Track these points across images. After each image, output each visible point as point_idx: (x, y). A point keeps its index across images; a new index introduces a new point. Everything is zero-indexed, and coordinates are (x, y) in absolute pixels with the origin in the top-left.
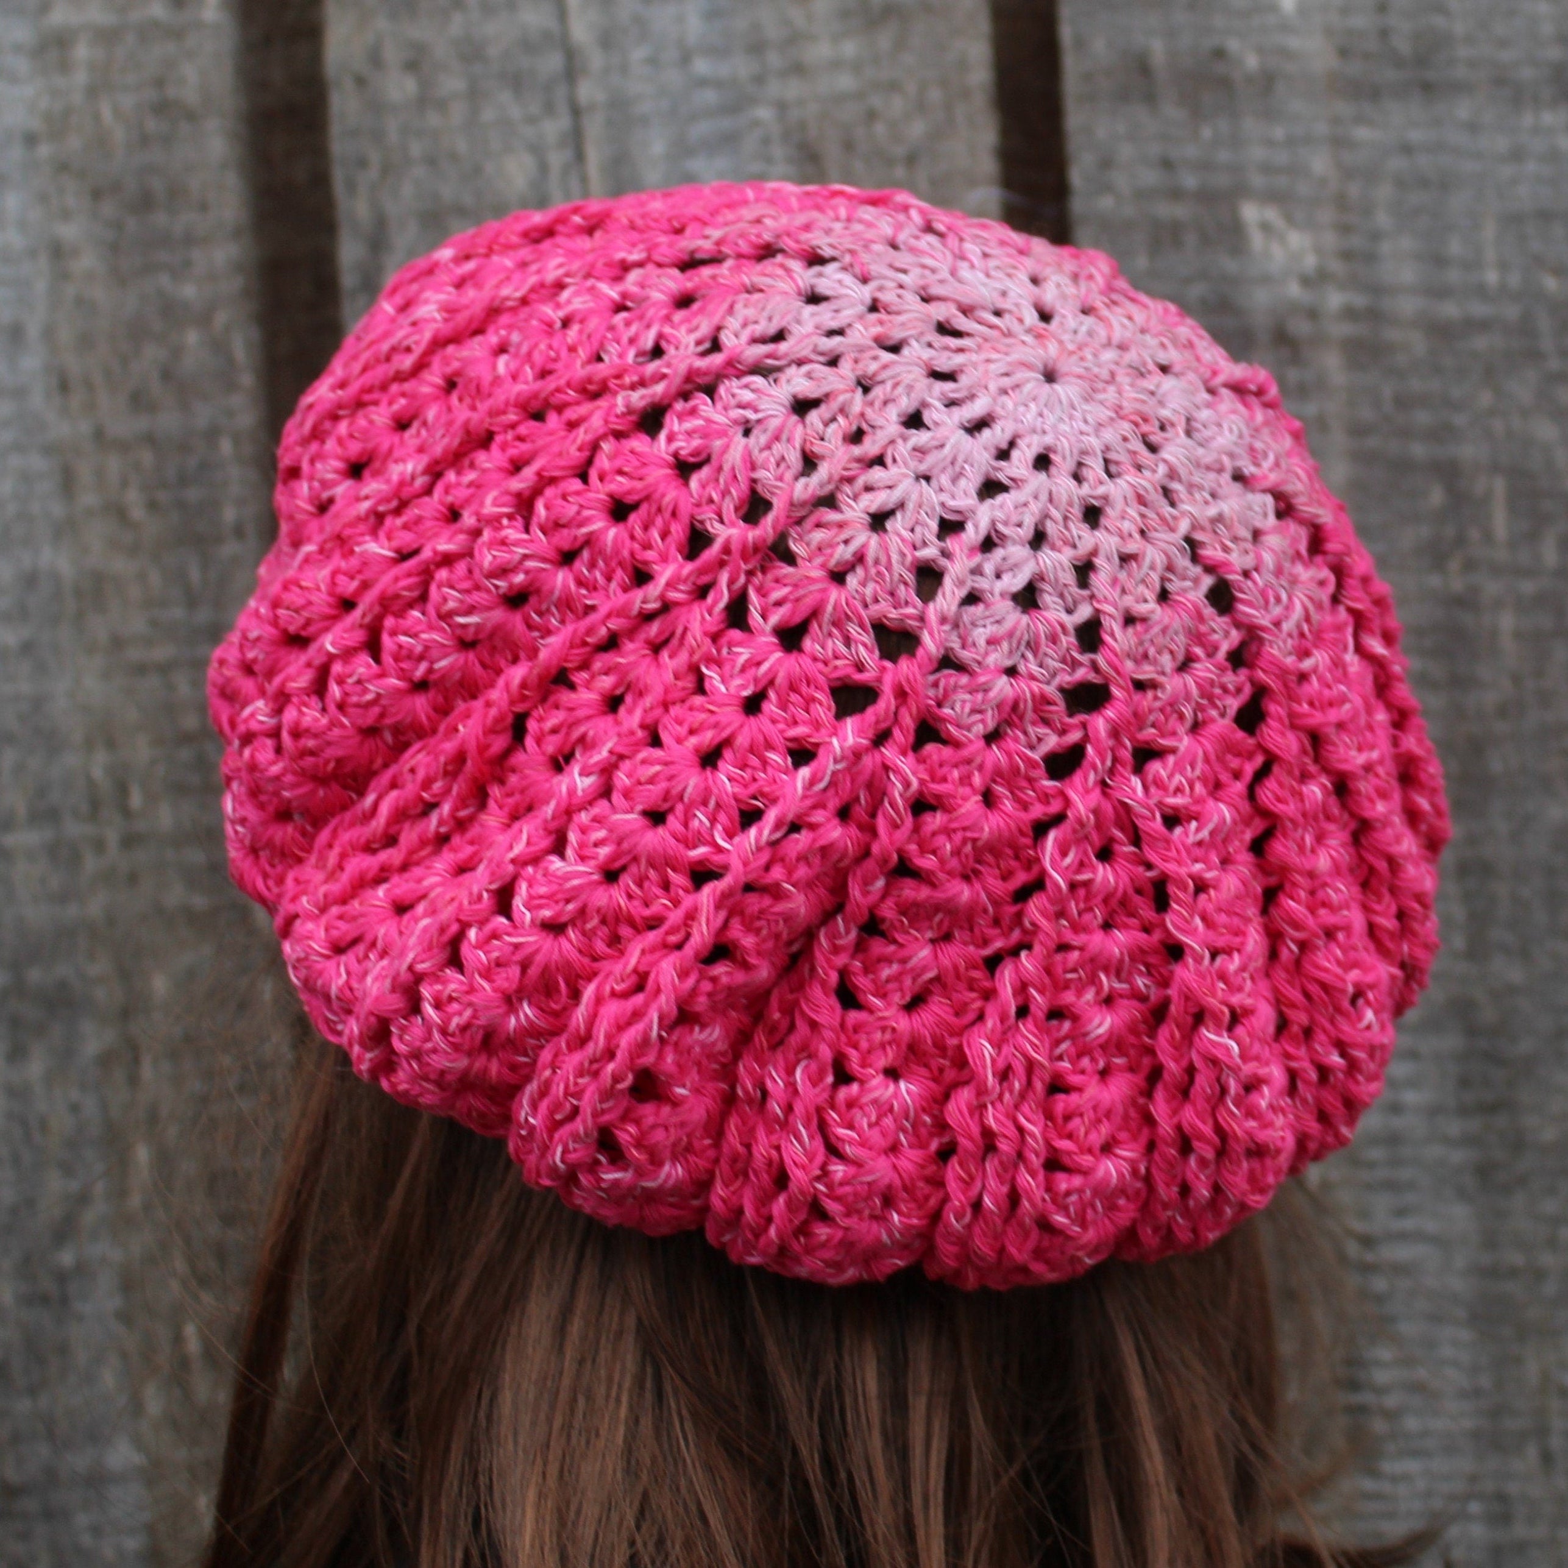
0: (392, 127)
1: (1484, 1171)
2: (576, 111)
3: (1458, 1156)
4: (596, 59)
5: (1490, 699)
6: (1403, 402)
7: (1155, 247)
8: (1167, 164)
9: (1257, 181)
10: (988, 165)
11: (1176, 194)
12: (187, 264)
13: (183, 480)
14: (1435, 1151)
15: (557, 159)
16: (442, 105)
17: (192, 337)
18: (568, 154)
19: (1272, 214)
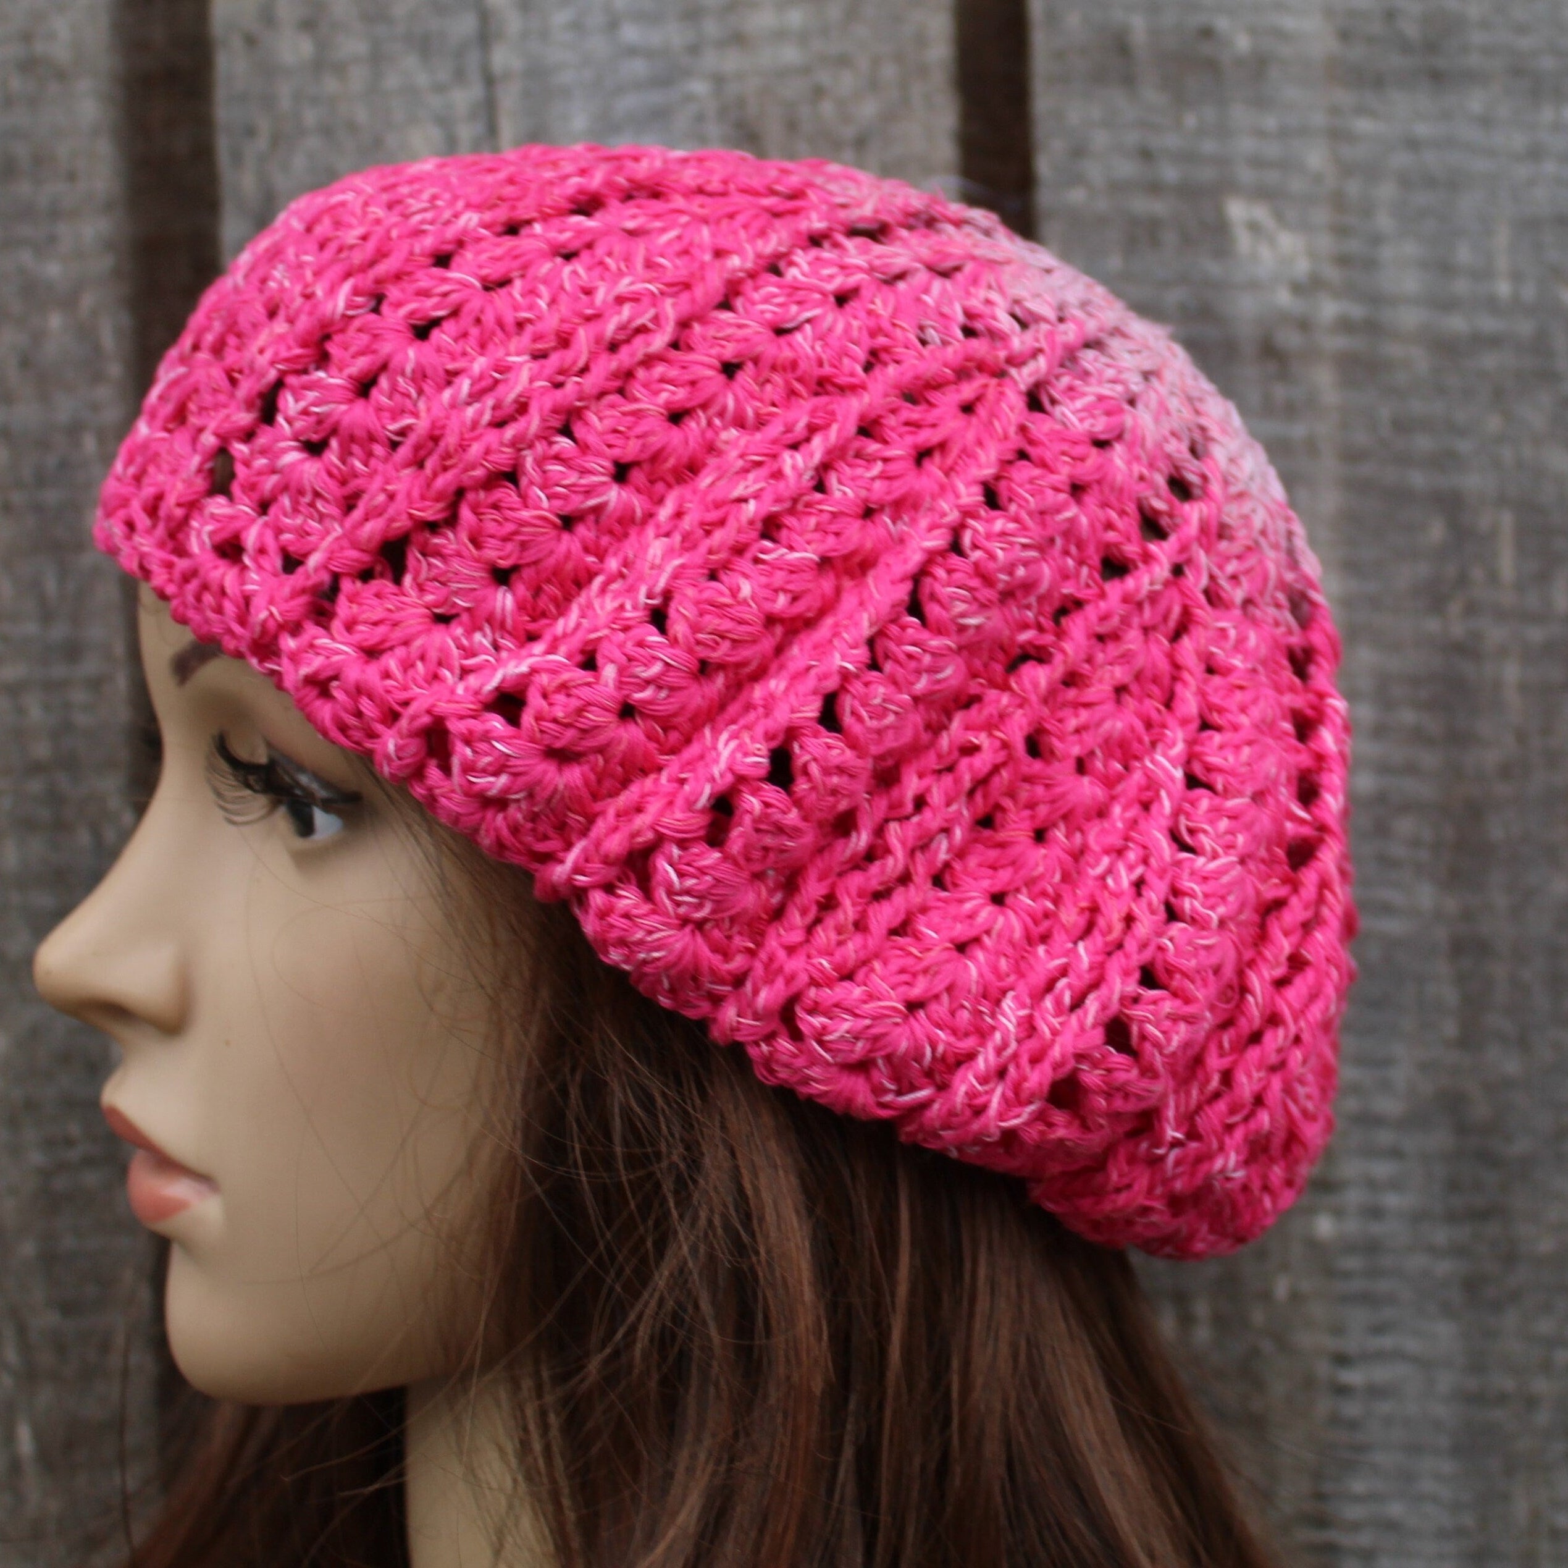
0: (284, 92)
1: (1472, 1286)
2: (490, 81)
3: (1444, 1267)
4: (513, 23)
5: (1491, 758)
6: (1401, 426)
7: (1130, 246)
8: (1146, 155)
9: (1246, 175)
10: (946, 151)
11: (1155, 188)
12: (52, 239)
13: (41, 480)
14: (1417, 1262)
15: (466, 132)
16: (340, 69)
17: (55, 321)
18: (479, 128)
19: (1261, 213)
